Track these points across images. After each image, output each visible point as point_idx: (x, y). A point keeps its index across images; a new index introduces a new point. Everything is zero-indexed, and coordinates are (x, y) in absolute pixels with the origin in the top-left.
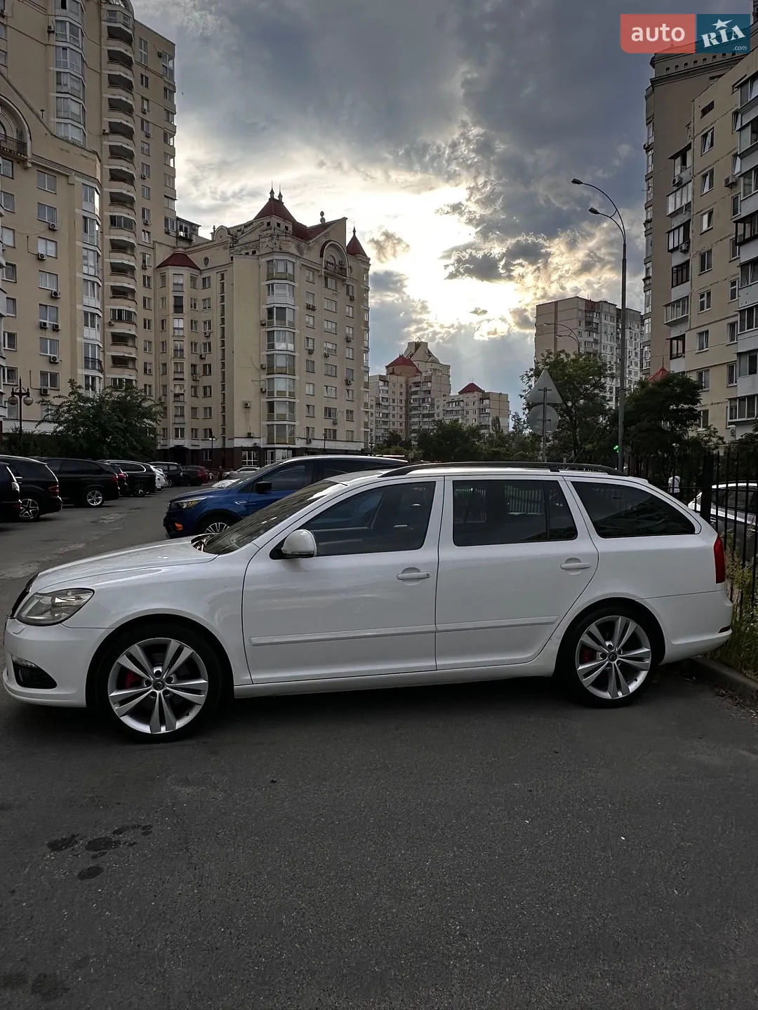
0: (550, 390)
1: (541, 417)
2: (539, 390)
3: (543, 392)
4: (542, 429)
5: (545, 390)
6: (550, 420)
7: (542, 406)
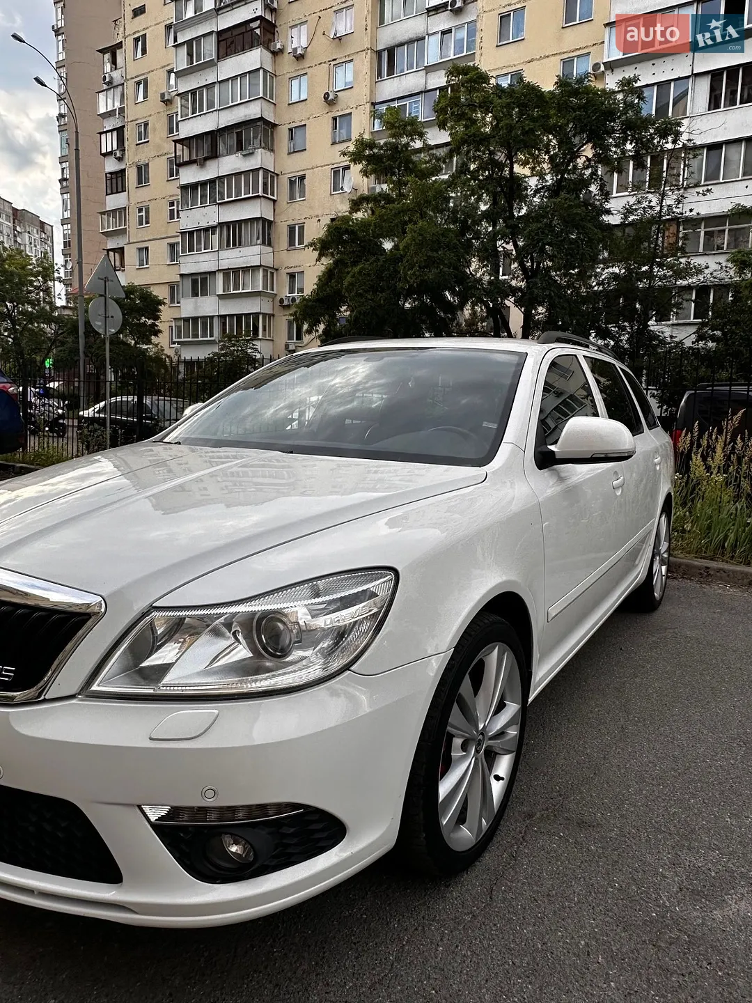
0: (112, 280)
1: (102, 311)
2: (99, 279)
3: (103, 282)
4: (104, 327)
5: (106, 280)
6: (112, 317)
7: (103, 298)
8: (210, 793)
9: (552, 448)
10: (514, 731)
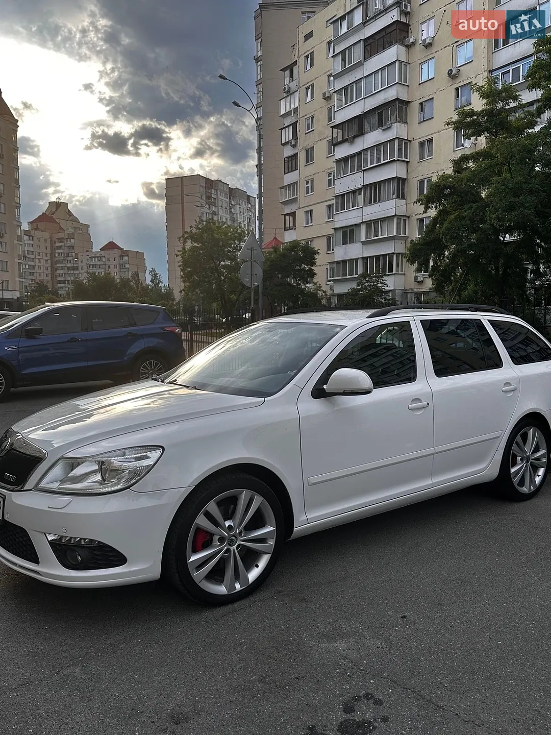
0: (256, 250)
1: (249, 272)
2: (248, 249)
3: (250, 251)
4: (250, 281)
5: (252, 249)
6: (256, 275)
7: (250, 262)
8: (65, 531)
9: (325, 387)
10: (272, 543)
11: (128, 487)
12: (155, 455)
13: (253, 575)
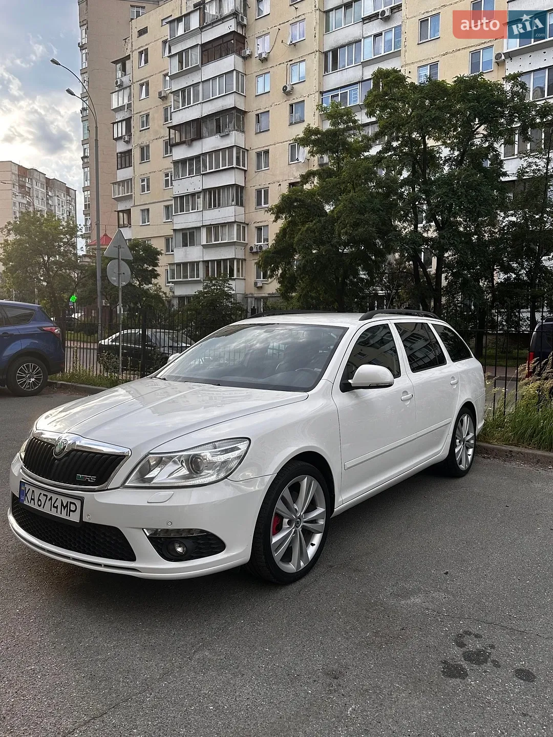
0: (123, 248)
1: (116, 270)
2: (114, 247)
3: (117, 249)
4: (118, 281)
5: (119, 247)
6: (124, 274)
7: (117, 260)
8: (170, 523)
9: (350, 381)
10: (322, 522)
11: (226, 477)
12: (243, 446)
13: (311, 551)
